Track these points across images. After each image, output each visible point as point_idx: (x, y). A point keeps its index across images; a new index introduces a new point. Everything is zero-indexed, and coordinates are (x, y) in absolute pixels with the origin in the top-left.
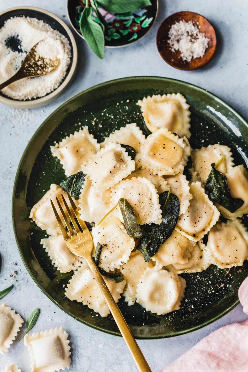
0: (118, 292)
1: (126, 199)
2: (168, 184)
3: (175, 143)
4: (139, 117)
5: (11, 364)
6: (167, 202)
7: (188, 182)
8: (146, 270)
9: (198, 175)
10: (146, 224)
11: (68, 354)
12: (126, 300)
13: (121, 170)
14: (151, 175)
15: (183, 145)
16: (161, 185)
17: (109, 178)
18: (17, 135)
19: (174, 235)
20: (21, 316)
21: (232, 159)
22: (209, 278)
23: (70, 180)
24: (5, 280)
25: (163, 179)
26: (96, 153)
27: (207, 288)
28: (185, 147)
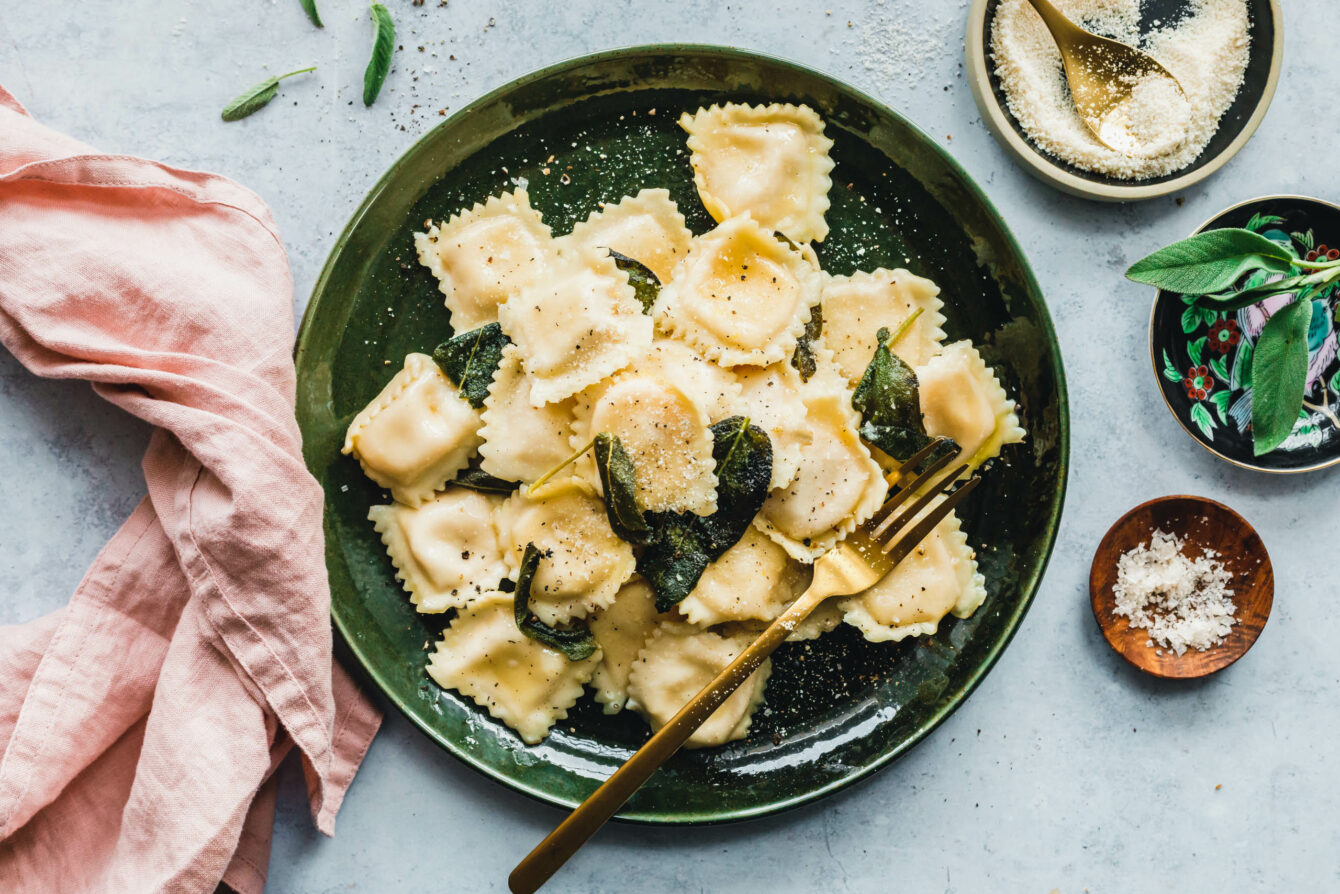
2: (743, 393)
4: (679, 163)
6: (737, 447)
8: (659, 628)
12: (598, 699)
14: (697, 362)
22: (837, 654)
23: (464, 347)
25: (732, 376)
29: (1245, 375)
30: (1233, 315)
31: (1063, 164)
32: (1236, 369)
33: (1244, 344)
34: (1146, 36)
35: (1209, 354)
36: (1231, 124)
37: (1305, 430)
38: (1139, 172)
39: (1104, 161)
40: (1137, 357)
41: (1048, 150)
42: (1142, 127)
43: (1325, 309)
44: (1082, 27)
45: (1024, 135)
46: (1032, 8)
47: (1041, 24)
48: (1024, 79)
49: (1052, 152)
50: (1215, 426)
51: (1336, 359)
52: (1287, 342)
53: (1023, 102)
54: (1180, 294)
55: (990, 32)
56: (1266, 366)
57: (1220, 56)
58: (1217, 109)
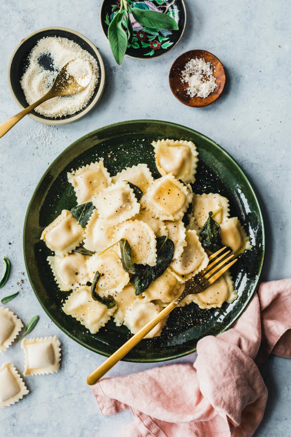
0: (109, 315)
1: (127, 240)
2: (166, 229)
3: (180, 190)
4: (151, 156)
5: (8, 362)
6: (164, 246)
7: (185, 229)
8: (135, 300)
9: (195, 220)
10: (142, 264)
11: (57, 359)
12: (115, 321)
13: (126, 210)
14: (153, 218)
15: (187, 193)
16: (160, 229)
17: (114, 216)
18: (39, 156)
19: (166, 274)
20: (21, 321)
21: (229, 210)
22: (190, 312)
23: (80, 209)
24: (12, 286)
25: (163, 223)
26: (107, 186)
27: (187, 320)
28: (188, 194)
29: (154, 30)
30: (135, 32)
31: (91, 100)
32: (152, 33)
33: (145, 30)
34: (55, 69)
35: (146, 41)
36: (85, 46)
37: (173, 14)
38: (97, 76)
39: (92, 87)
40: (144, 65)
41: (87, 104)
42: (83, 74)
43: (136, 4)
44: (50, 89)
45: (81, 111)
46: (42, 104)
47: (48, 102)
48: (64, 109)
49: (87, 103)
50: (169, 41)
51: (152, 2)
52: (144, 16)
53: (71, 110)
54: (127, 48)
55: (48, 117)
56: (151, 24)
57: (64, 47)
58: (80, 50)
